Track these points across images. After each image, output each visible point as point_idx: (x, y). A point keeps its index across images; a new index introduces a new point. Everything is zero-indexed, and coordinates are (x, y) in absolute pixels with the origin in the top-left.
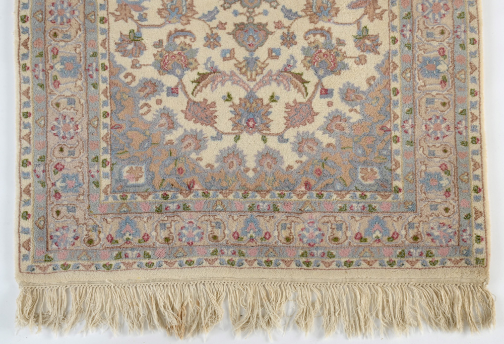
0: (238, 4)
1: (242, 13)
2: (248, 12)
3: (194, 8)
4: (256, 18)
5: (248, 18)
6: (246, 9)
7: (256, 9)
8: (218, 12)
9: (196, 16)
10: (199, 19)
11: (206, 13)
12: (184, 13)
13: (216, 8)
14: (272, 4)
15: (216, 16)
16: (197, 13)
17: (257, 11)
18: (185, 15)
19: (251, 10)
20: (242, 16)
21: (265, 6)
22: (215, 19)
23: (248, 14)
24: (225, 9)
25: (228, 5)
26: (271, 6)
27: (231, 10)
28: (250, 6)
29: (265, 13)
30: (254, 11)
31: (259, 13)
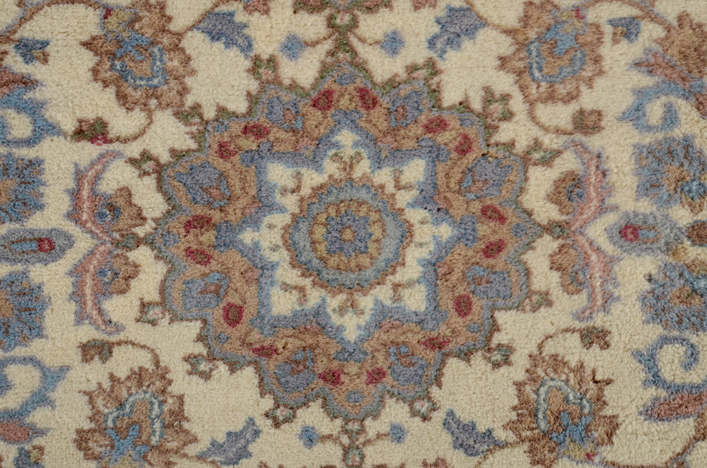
0: (316, 407)
1: (329, 437)
2: (346, 432)
3: (186, 425)
4: (368, 451)
5: (346, 451)
6: (339, 422)
7: (368, 422)
8: (257, 433)
9: (192, 450)
10: (201, 457)
11: (221, 438)
12: (154, 440)
13: (251, 421)
14: (417, 405)
15: (251, 448)
16: (195, 440)
17: (372, 427)
18: (159, 449)
19: (355, 426)
20: (329, 444)
21: (395, 412)
22: (249, 455)
23: (345, 440)
24: (277, 425)
25: (287, 412)
26: (414, 413)
27: (296, 427)
28: (353, 413)
29: (397, 434)
30: (362, 430)
31: (379, 436)
